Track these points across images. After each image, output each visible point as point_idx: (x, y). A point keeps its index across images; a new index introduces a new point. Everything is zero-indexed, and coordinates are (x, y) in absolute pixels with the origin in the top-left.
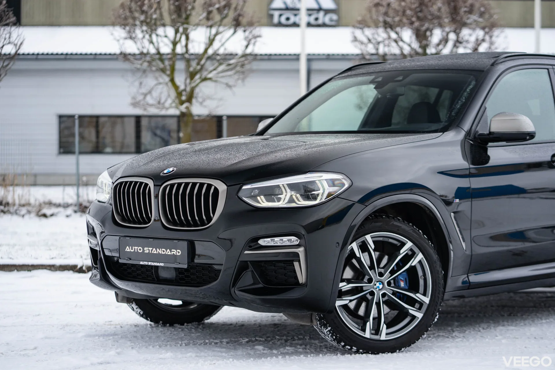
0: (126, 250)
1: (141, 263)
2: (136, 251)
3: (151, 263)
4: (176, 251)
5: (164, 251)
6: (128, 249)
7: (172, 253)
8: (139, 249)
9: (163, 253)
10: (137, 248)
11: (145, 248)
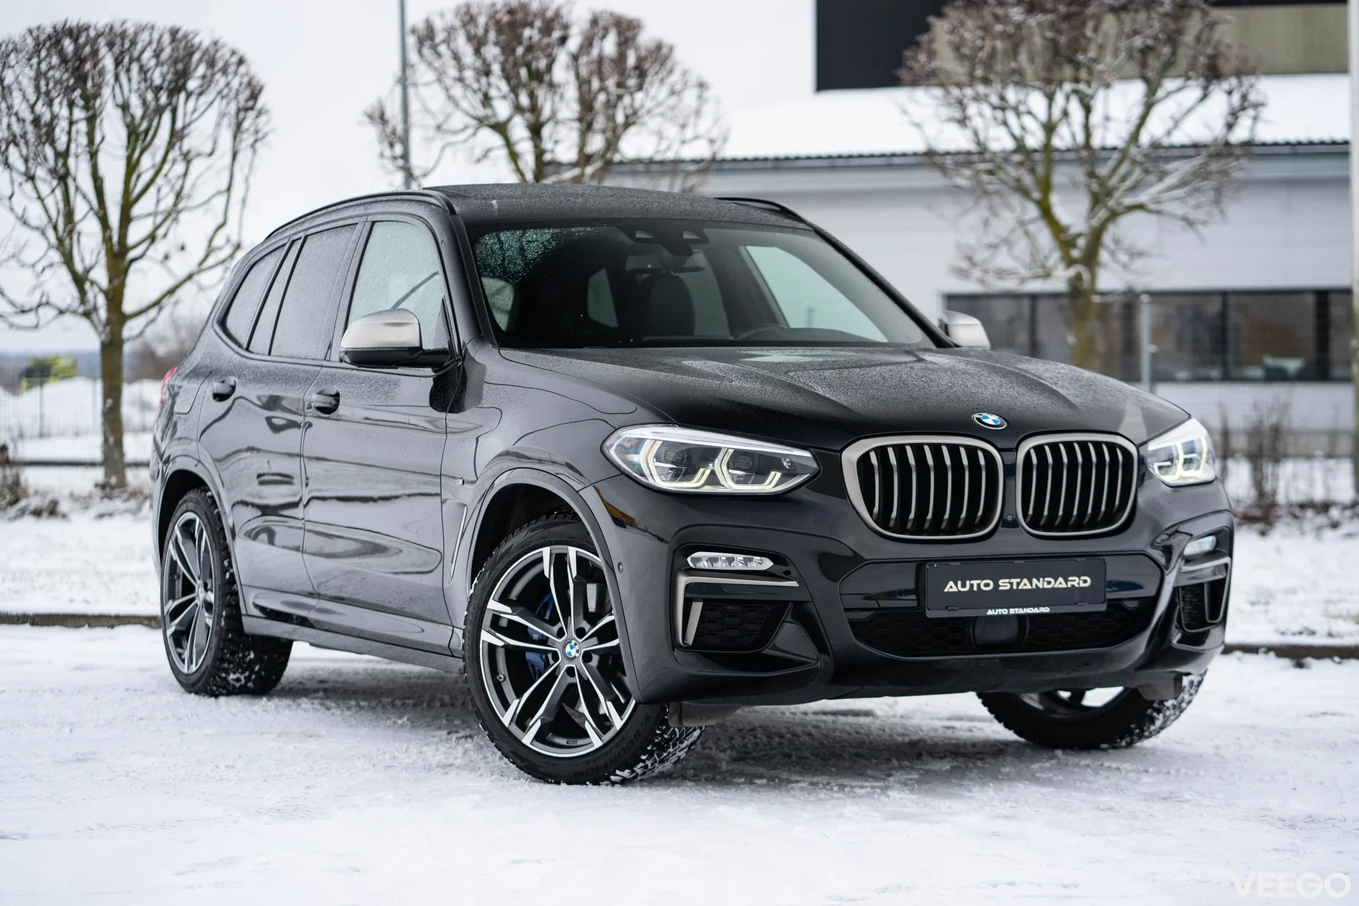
0: (946, 590)
1: (990, 612)
2: (975, 589)
3: (1017, 610)
4: (1079, 578)
5: (1049, 583)
6: (951, 587)
7: (1070, 584)
8: (986, 585)
9: (1046, 586)
10: (979, 582)
11: (1001, 582)
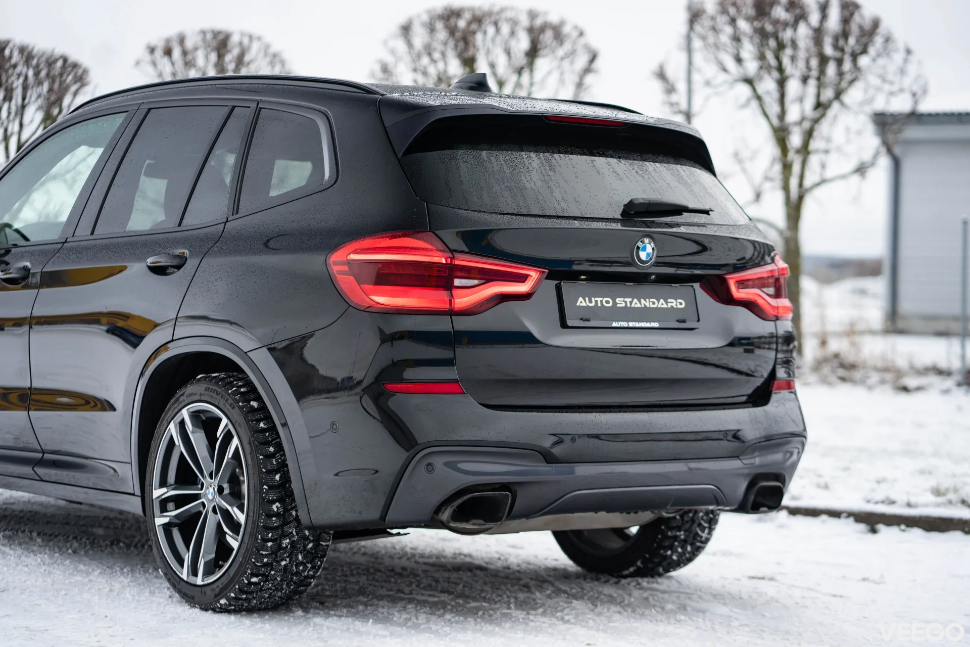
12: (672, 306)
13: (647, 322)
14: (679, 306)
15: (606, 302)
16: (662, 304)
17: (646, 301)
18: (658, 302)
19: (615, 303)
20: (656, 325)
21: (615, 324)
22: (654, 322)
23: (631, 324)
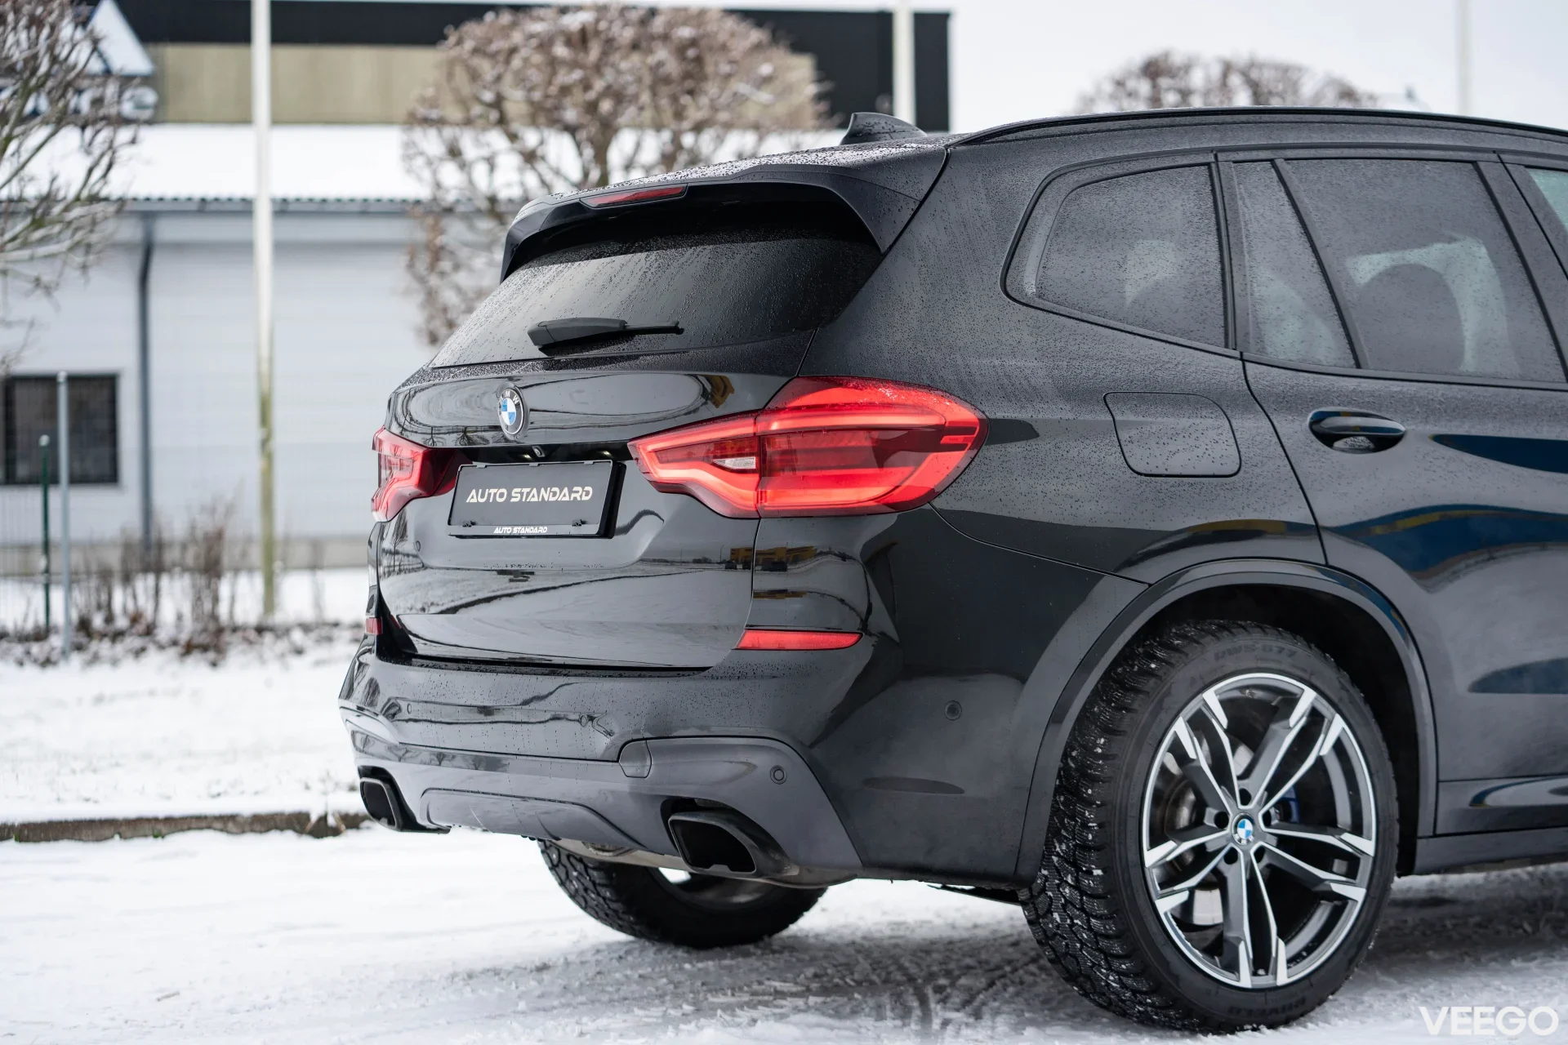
12: (575, 498)
13: (534, 525)
14: (585, 498)
15: (498, 494)
16: (564, 496)
17: (546, 491)
18: (561, 491)
19: (510, 496)
20: (543, 530)
21: (497, 531)
22: (543, 525)
23: (516, 530)
